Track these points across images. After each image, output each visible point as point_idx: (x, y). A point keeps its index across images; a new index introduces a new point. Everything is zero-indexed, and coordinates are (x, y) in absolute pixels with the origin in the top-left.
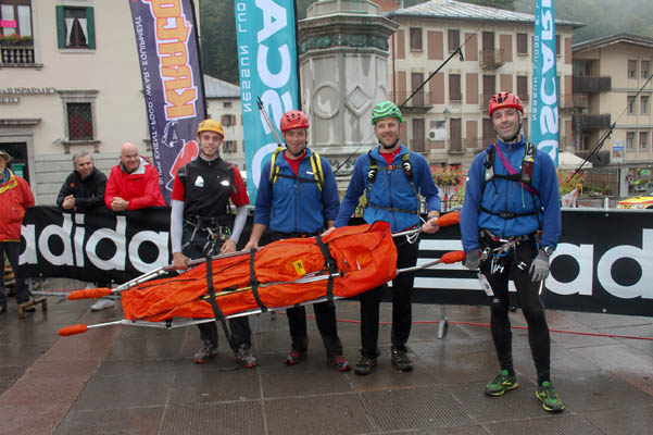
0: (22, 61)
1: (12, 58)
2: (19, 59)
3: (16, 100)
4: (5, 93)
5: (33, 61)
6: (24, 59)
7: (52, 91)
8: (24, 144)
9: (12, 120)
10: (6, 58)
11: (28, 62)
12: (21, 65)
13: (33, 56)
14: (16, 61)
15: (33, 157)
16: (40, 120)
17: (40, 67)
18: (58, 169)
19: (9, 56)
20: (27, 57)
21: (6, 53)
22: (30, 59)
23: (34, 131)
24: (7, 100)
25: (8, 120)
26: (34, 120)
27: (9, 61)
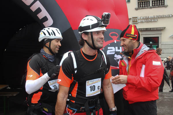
0: (159, 5)
1: (156, 4)
2: (158, 4)
3: (156, 20)
4: (152, 18)
5: (164, 4)
6: (161, 4)
7: (171, 16)
8: (158, 37)
9: (154, 28)
10: (154, 4)
11: (162, 5)
12: (159, 6)
13: (164, 2)
14: (157, 5)
15: (161, 43)
16: (165, 28)
17: (166, 6)
18: (171, 48)
19: (155, 3)
20: (162, 3)
21: (154, 2)
22: (163, 3)
23: (162, 32)
24: (153, 20)
25: (153, 28)
26: (162, 28)
27: (155, 5)
